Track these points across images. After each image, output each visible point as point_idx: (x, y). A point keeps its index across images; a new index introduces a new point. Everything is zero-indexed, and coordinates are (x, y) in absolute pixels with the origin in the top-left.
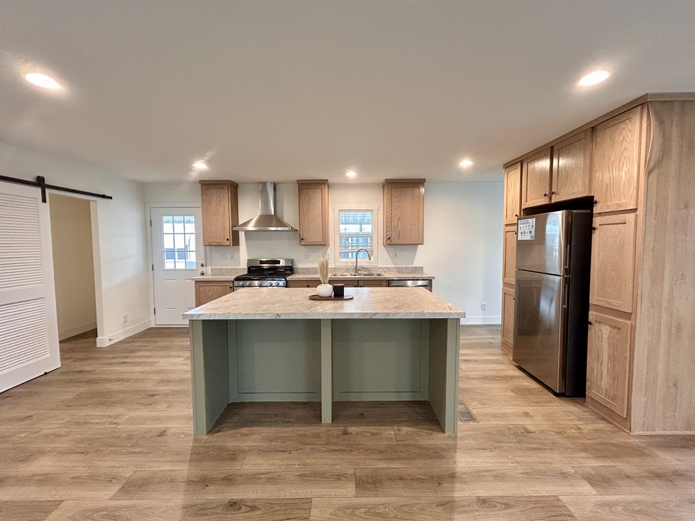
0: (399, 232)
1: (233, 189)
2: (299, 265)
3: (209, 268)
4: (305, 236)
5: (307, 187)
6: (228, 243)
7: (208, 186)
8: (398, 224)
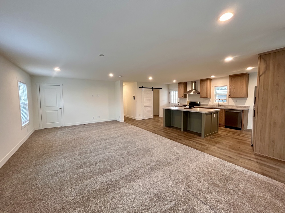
0: (234, 93)
1: (185, 84)
2: (202, 104)
3: (180, 103)
4: (201, 95)
5: (203, 81)
6: (183, 97)
7: (179, 84)
8: (234, 90)
